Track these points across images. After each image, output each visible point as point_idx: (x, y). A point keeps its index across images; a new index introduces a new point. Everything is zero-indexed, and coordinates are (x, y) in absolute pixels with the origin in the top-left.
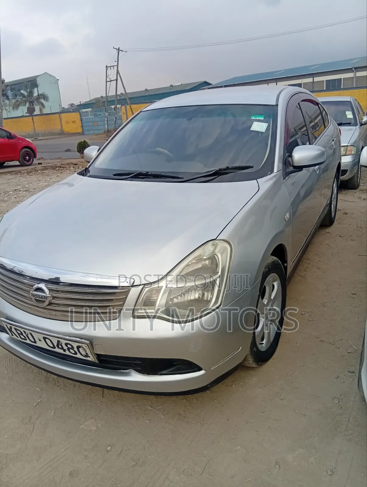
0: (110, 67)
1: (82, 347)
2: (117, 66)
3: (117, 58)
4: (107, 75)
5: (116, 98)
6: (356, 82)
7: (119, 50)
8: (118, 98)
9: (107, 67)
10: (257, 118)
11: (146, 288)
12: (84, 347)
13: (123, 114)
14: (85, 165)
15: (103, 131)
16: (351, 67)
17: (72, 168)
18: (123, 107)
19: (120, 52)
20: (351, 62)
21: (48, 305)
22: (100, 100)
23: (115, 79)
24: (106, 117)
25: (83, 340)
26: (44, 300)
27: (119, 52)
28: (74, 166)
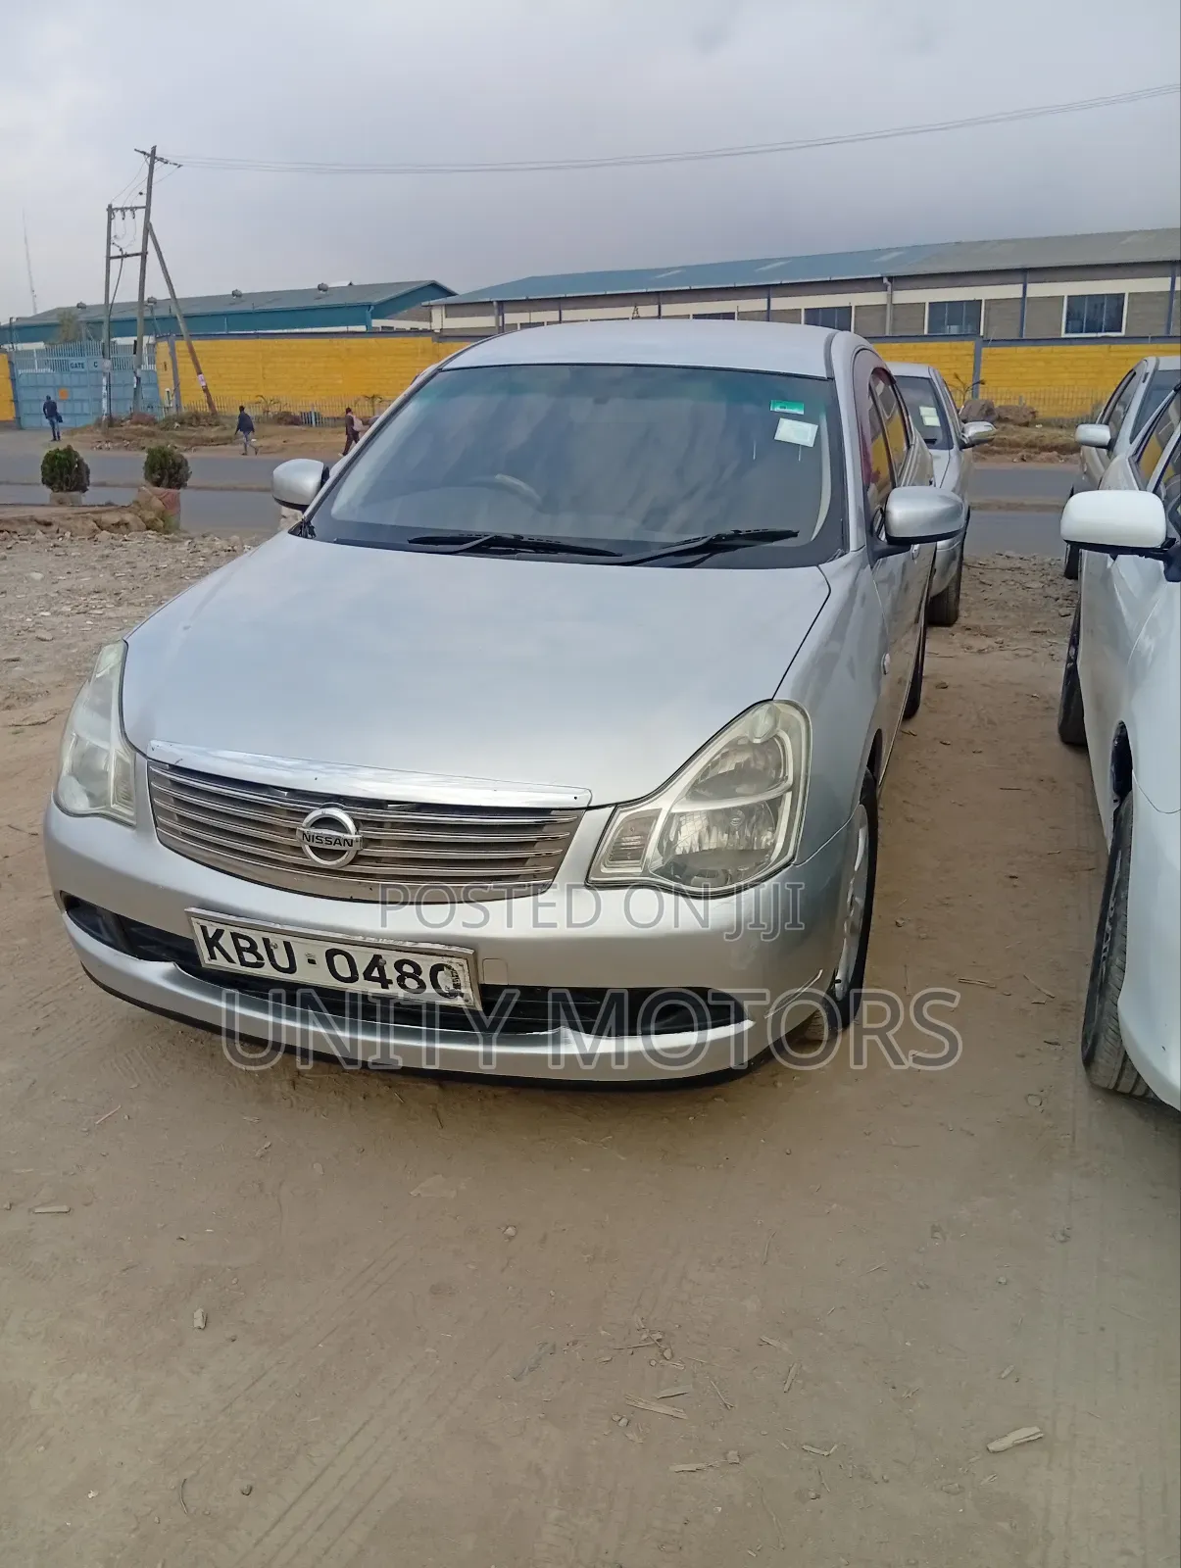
0: (123, 210)
1: (449, 968)
2: (148, 208)
3: (146, 184)
4: (112, 236)
5: (141, 313)
6: (894, 319)
7: (155, 158)
8: (147, 314)
9: (110, 210)
10: (787, 410)
11: (622, 812)
12: (453, 966)
13: (162, 366)
14: (76, 527)
15: (91, 421)
16: (879, 276)
17: (39, 536)
18: (163, 346)
19: (158, 164)
20: (877, 260)
21: (352, 863)
22: (75, 317)
23: (140, 250)
24: (104, 374)
25: (454, 949)
26: (343, 848)
27: (155, 165)
28: (44, 528)
